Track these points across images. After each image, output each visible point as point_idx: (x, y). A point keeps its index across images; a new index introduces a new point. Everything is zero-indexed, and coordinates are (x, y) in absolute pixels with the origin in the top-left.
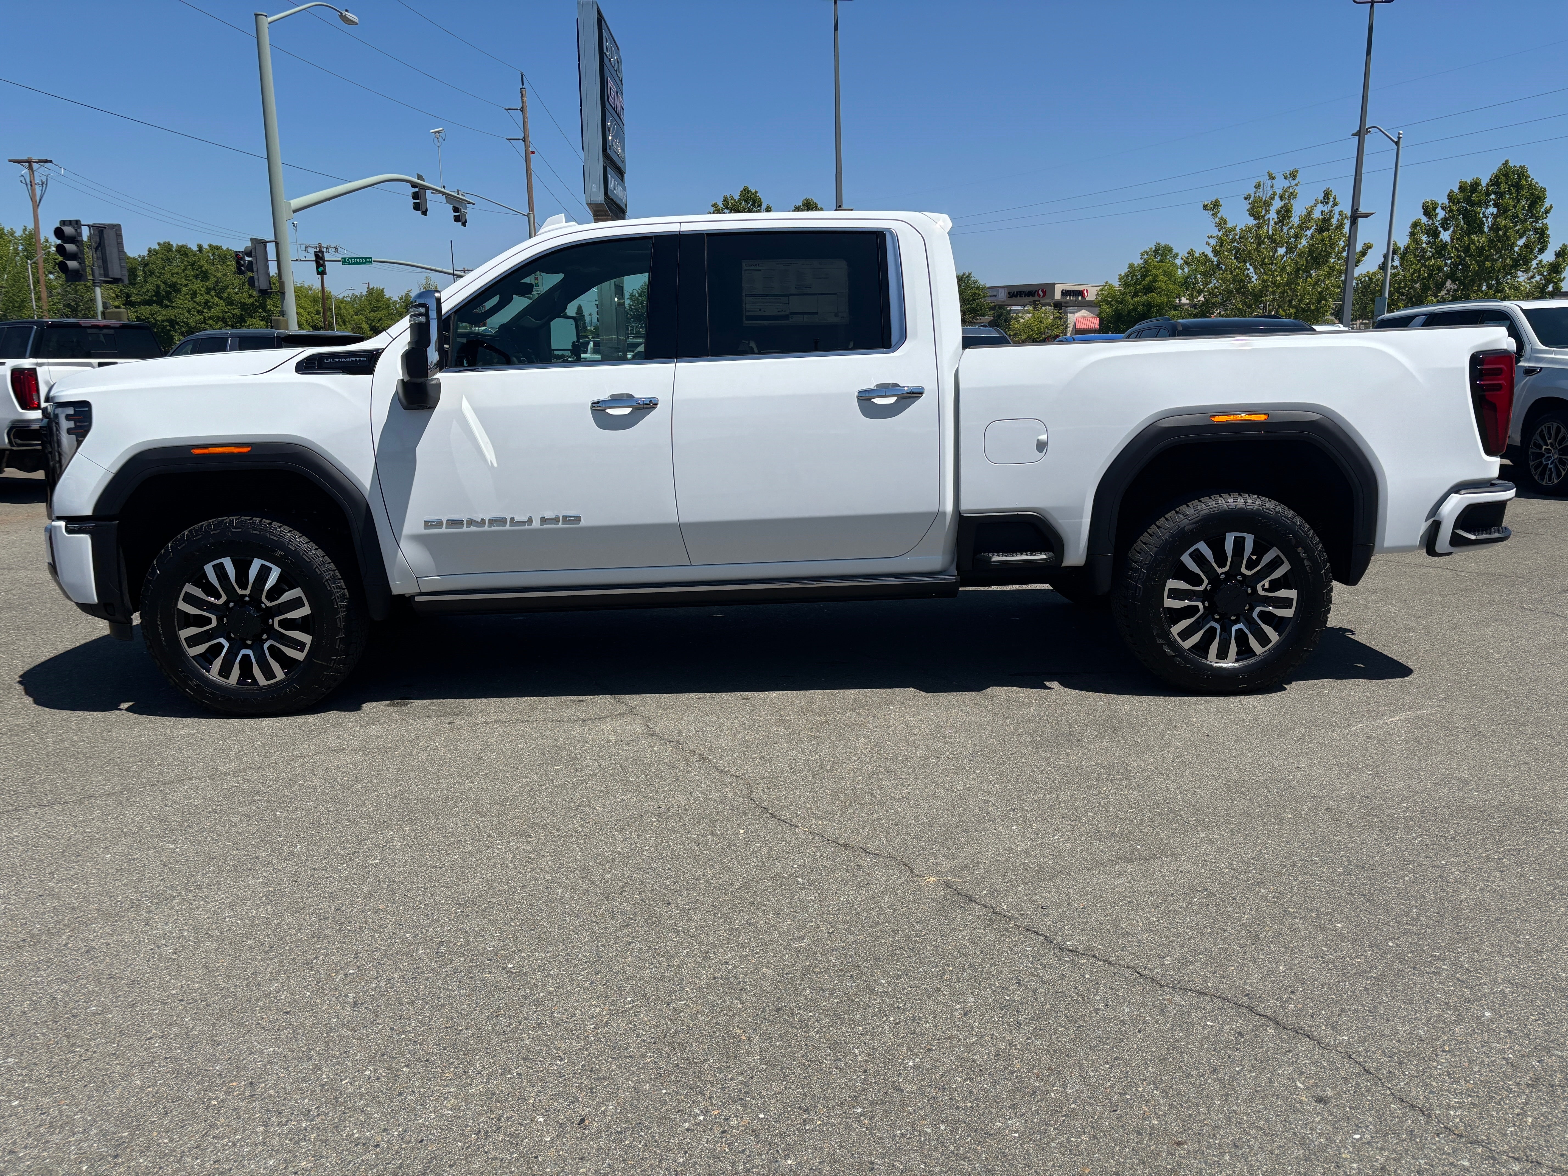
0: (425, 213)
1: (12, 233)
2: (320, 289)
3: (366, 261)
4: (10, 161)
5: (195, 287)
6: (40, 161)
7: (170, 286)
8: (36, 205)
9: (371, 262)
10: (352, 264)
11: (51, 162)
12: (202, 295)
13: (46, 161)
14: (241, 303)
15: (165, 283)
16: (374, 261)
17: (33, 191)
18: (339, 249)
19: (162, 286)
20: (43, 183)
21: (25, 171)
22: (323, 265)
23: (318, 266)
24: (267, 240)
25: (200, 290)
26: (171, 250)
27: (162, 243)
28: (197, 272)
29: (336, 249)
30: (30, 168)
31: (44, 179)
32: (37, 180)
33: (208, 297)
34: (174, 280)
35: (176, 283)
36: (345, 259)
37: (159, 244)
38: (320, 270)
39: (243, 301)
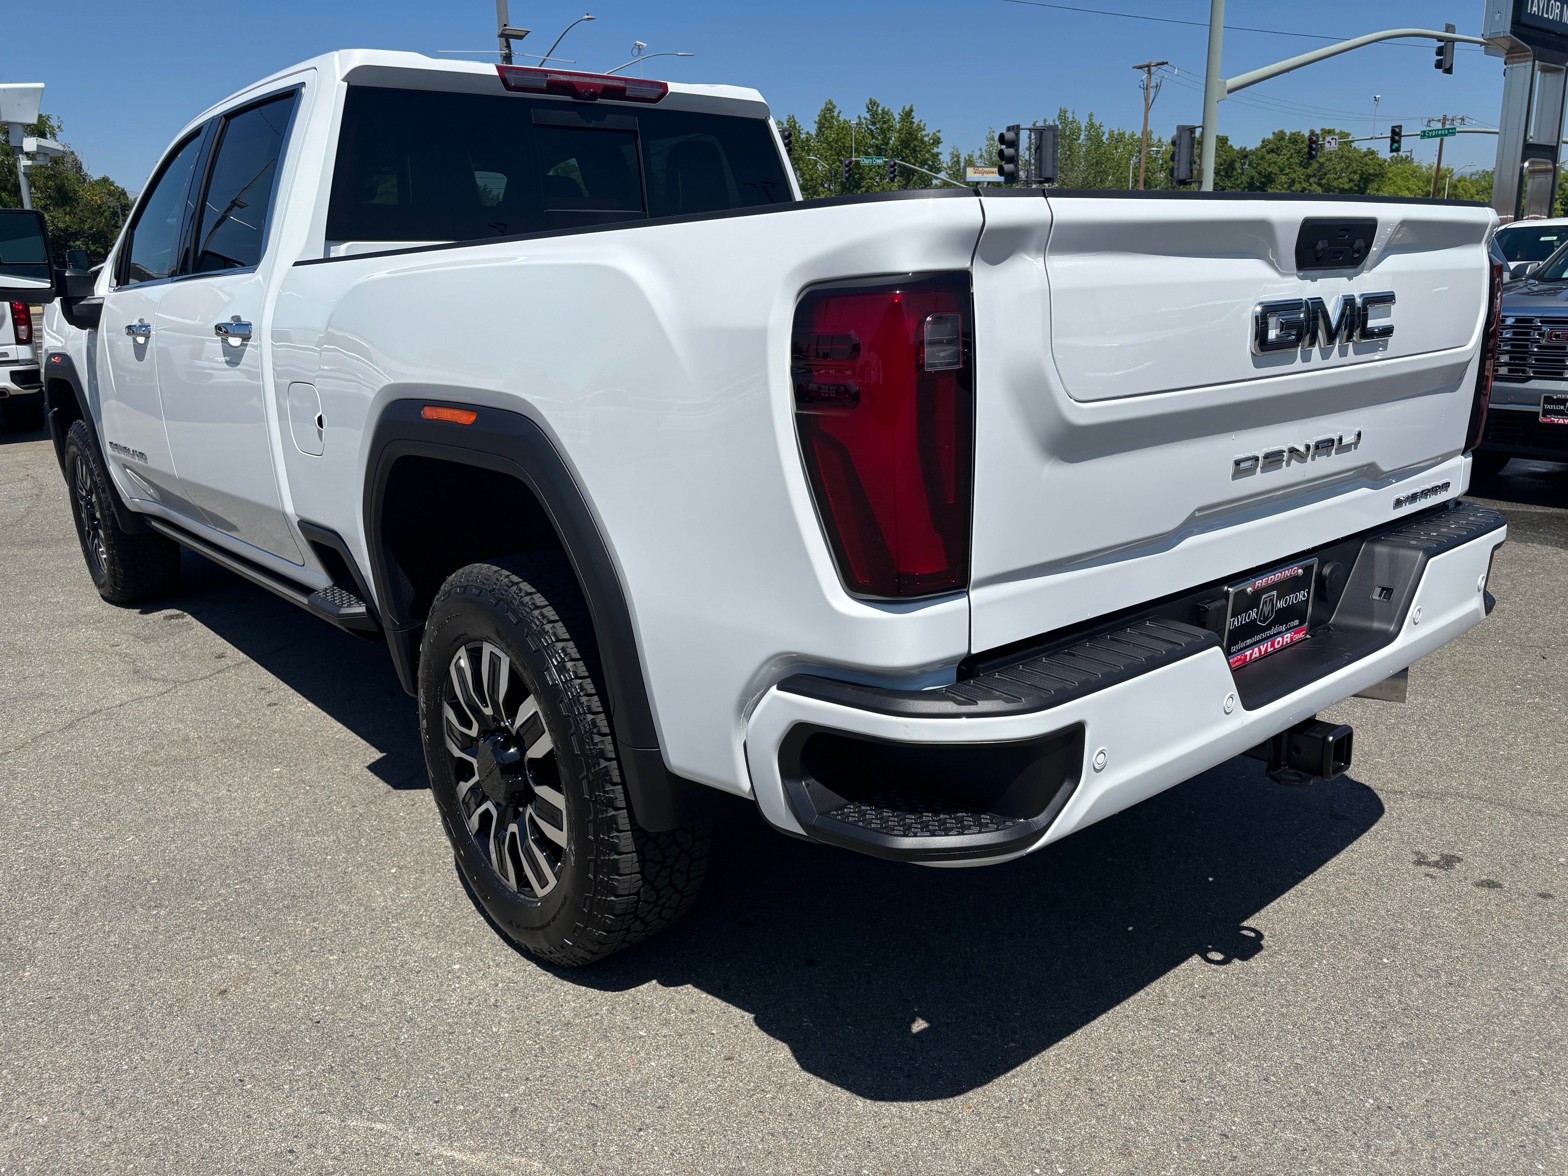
0: (1449, 71)
1: (1132, 136)
2: (1436, 165)
3: (1449, 133)
4: (1134, 68)
5: (1293, 176)
6: (1158, 64)
7: (1265, 177)
8: (1148, 108)
9: (1454, 134)
10: (1432, 137)
11: (1167, 63)
12: (1300, 183)
13: (1163, 64)
14: (1339, 188)
15: (1260, 173)
16: (1458, 132)
17: (1148, 94)
18: (1467, 120)
19: (1257, 176)
20: (1157, 86)
21: (1145, 76)
22: (1399, 142)
23: (1393, 141)
24: (1196, 125)
25: (1300, 178)
26: (1283, 139)
27: (1276, 132)
28: (1302, 159)
29: (1463, 119)
30: (1149, 72)
31: (1159, 82)
32: (1153, 84)
33: (1306, 185)
34: (1269, 170)
35: (1271, 173)
36: (1424, 132)
37: (1274, 133)
38: (1394, 147)
39: (1341, 186)
